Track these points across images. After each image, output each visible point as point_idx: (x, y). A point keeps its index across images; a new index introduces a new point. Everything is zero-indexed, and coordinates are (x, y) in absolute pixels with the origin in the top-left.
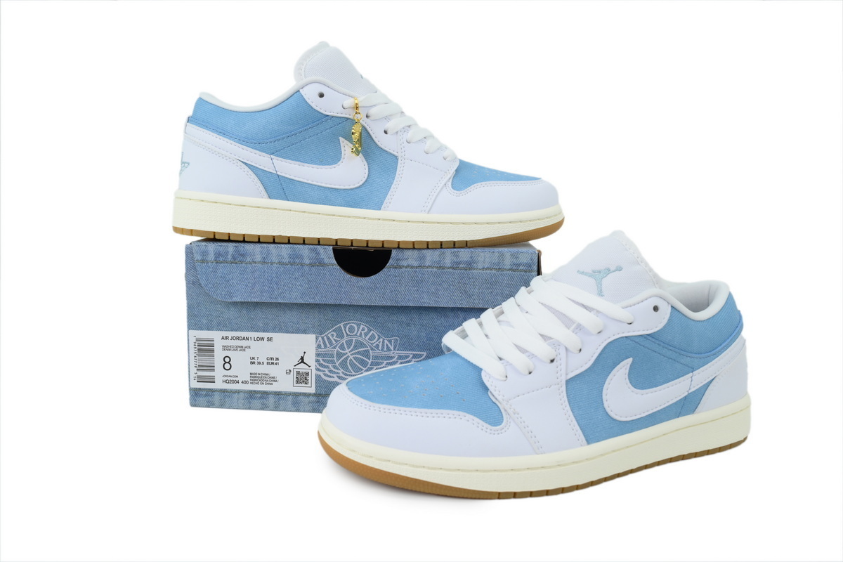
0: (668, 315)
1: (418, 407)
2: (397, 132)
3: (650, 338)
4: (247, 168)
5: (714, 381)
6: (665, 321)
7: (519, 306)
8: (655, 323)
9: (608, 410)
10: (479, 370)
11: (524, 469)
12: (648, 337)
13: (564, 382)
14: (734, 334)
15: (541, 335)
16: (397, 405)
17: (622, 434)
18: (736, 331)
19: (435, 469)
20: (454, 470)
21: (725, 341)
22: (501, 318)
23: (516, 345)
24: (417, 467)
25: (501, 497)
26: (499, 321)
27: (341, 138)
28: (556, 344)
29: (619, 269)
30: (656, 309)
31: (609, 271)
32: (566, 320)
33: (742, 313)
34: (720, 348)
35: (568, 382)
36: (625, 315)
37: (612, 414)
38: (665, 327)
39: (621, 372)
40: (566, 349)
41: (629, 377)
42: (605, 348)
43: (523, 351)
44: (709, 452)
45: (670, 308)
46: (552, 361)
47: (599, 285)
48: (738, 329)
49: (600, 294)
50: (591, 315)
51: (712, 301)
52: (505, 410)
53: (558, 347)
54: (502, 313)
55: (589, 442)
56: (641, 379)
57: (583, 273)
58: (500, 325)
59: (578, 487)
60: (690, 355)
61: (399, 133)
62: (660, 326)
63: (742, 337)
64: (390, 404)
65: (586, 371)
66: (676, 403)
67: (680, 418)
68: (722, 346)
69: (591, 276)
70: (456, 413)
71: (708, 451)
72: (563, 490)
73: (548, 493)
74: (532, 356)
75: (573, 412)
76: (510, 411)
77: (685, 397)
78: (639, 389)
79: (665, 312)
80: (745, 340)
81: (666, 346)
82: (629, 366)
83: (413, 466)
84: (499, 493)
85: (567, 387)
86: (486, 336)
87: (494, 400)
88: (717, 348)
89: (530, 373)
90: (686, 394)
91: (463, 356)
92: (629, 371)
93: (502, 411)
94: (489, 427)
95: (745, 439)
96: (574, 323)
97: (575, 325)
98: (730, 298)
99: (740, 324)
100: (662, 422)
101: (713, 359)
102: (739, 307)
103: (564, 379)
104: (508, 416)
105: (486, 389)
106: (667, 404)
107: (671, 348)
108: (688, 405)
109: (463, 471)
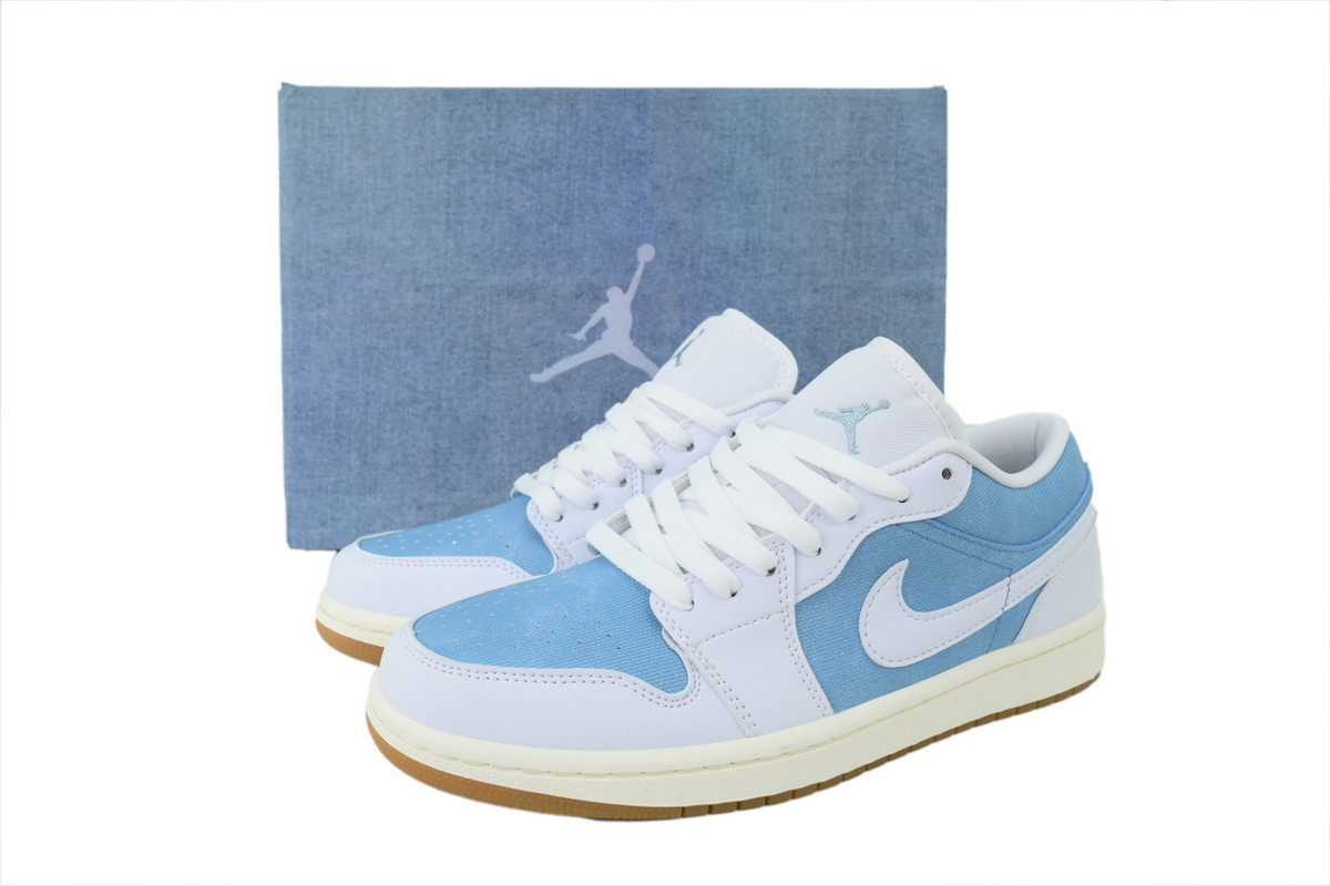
0: (968, 483)
1: (538, 666)
3: (938, 525)
5: (1046, 588)
6: (962, 494)
7: (715, 472)
8: (944, 500)
9: (869, 651)
10: (646, 592)
11: (726, 765)
12: (934, 522)
13: (792, 608)
14: (1077, 507)
15: (753, 527)
16: (500, 664)
17: (894, 690)
18: (1081, 501)
19: (569, 775)
20: (603, 775)
21: (1063, 519)
22: (686, 494)
23: (709, 545)
24: (536, 773)
25: (686, 813)
26: (681, 501)
28: (777, 543)
29: (885, 406)
30: (946, 474)
31: (867, 410)
32: (794, 499)
33: (1091, 467)
34: (1054, 532)
35: (799, 607)
36: (895, 487)
37: (876, 658)
38: (962, 504)
39: (890, 585)
40: (795, 550)
41: (903, 591)
42: (862, 545)
43: (720, 555)
44: (1038, 705)
45: (970, 470)
46: (771, 572)
47: (851, 433)
48: (1084, 496)
49: (853, 450)
50: (836, 489)
51: (1041, 452)
52: (691, 663)
53: (781, 547)
54: (688, 484)
55: (837, 707)
56: (924, 594)
57: (823, 413)
58: (683, 507)
59: (819, 787)
60: (1005, 547)
62: (955, 504)
63: (1093, 508)
64: (486, 662)
65: (830, 585)
66: (983, 630)
67: (991, 654)
68: (1058, 528)
69: (837, 418)
70: (604, 672)
71: (1038, 702)
72: (794, 794)
73: (767, 801)
74: (736, 565)
75: (808, 659)
76: (700, 664)
77: (999, 618)
78: (921, 610)
79: (963, 477)
80: (1096, 513)
81: (966, 536)
82: (903, 573)
83: (530, 772)
84: (683, 809)
85: (797, 615)
86: (661, 527)
87: (672, 645)
88: (1049, 532)
89: (733, 595)
90: (1000, 613)
91: (619, 567)
92: (904, 583)
93: (686, 664)
94: (663, 694)
95: (1097, 677)
96: (809, 502)
97: (810, 507)
98: (1071, 445)
99: (1088, 487)
100: (960, 663)
101: (1044, 552)
102: (1085, 457)
103: (792, 602)
104: (696, 673)
105: (658, 625)
106: (969, 633)
107: (973, 539)
108: (1003, 631)
109: (617, 775)
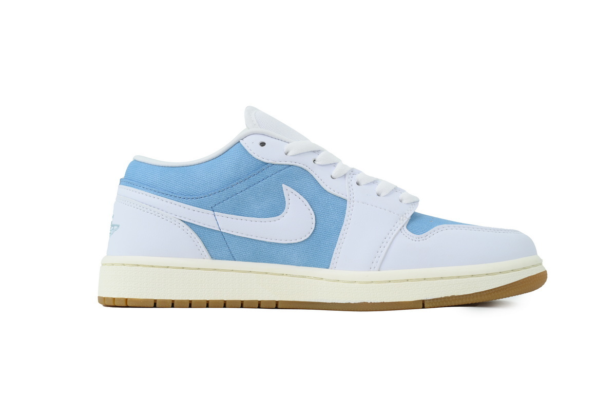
2: (345, 175)
4: (186, 227)
27: (283, 185)
61: (347, 176)
